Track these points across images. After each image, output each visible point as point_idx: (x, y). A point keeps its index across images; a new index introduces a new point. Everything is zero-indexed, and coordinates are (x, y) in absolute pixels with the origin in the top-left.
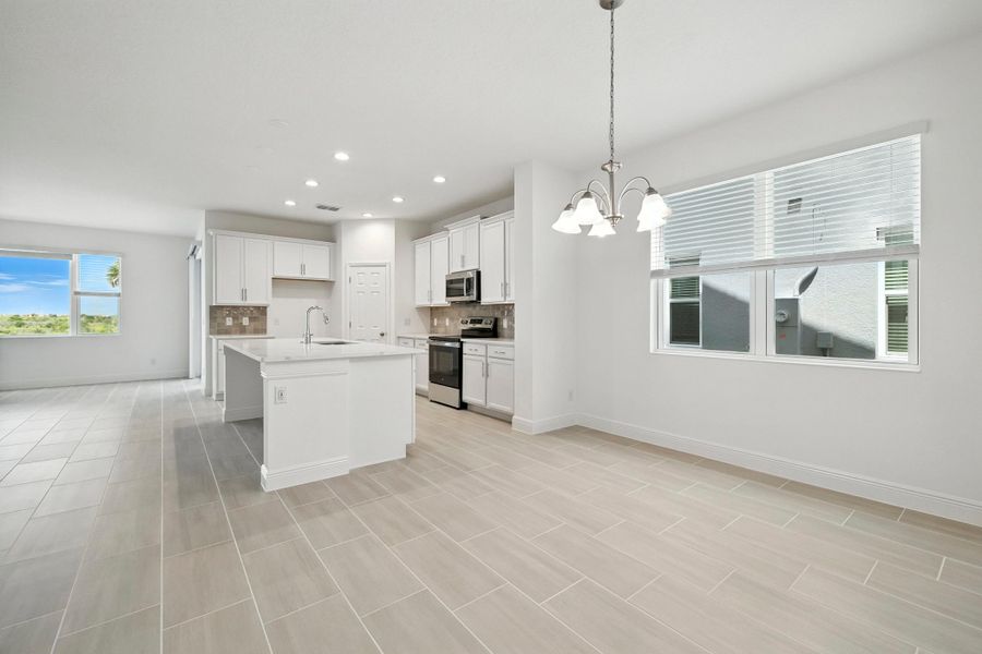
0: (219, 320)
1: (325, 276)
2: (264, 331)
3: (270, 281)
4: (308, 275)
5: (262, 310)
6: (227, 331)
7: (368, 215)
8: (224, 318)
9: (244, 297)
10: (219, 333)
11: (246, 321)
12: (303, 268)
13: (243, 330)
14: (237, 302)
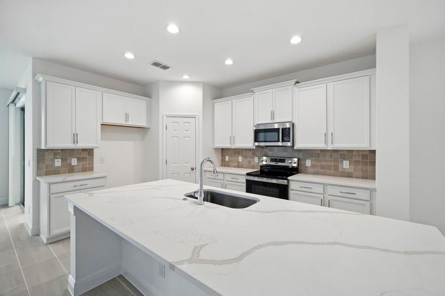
0: (48, 162)
1: (143, 124)
2: (91, 169)
3: (100, 126)
4: (131, 123)
5: (90, 152)
6: (56, 172)
7: (186, 77)
8: (53, 160)
9: (75, 141)
10: (48, 174)
11: (74, 162)
12: (127, 116)
13: (71, 170)
14: (69, 145)
